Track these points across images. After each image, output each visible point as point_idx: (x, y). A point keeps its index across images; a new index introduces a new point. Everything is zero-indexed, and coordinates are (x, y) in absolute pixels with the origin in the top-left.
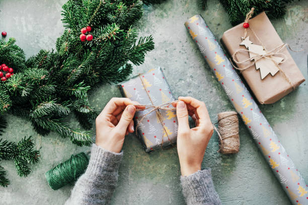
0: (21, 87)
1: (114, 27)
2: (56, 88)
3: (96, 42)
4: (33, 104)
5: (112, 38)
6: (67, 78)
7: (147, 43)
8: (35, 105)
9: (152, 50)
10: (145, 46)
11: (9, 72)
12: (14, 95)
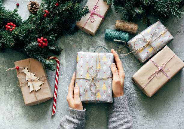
0: (19, 34)
1: (70, 3)
2: (38, 36)
3: (60, 11)
4: (26, 44)
5: (69, 9)
6: (44, 30)
7: (86, 10)
8: (27, 44)
9: (88, 13)
10: (85, 12)
11: (14, 26)
12: (16, 39)
